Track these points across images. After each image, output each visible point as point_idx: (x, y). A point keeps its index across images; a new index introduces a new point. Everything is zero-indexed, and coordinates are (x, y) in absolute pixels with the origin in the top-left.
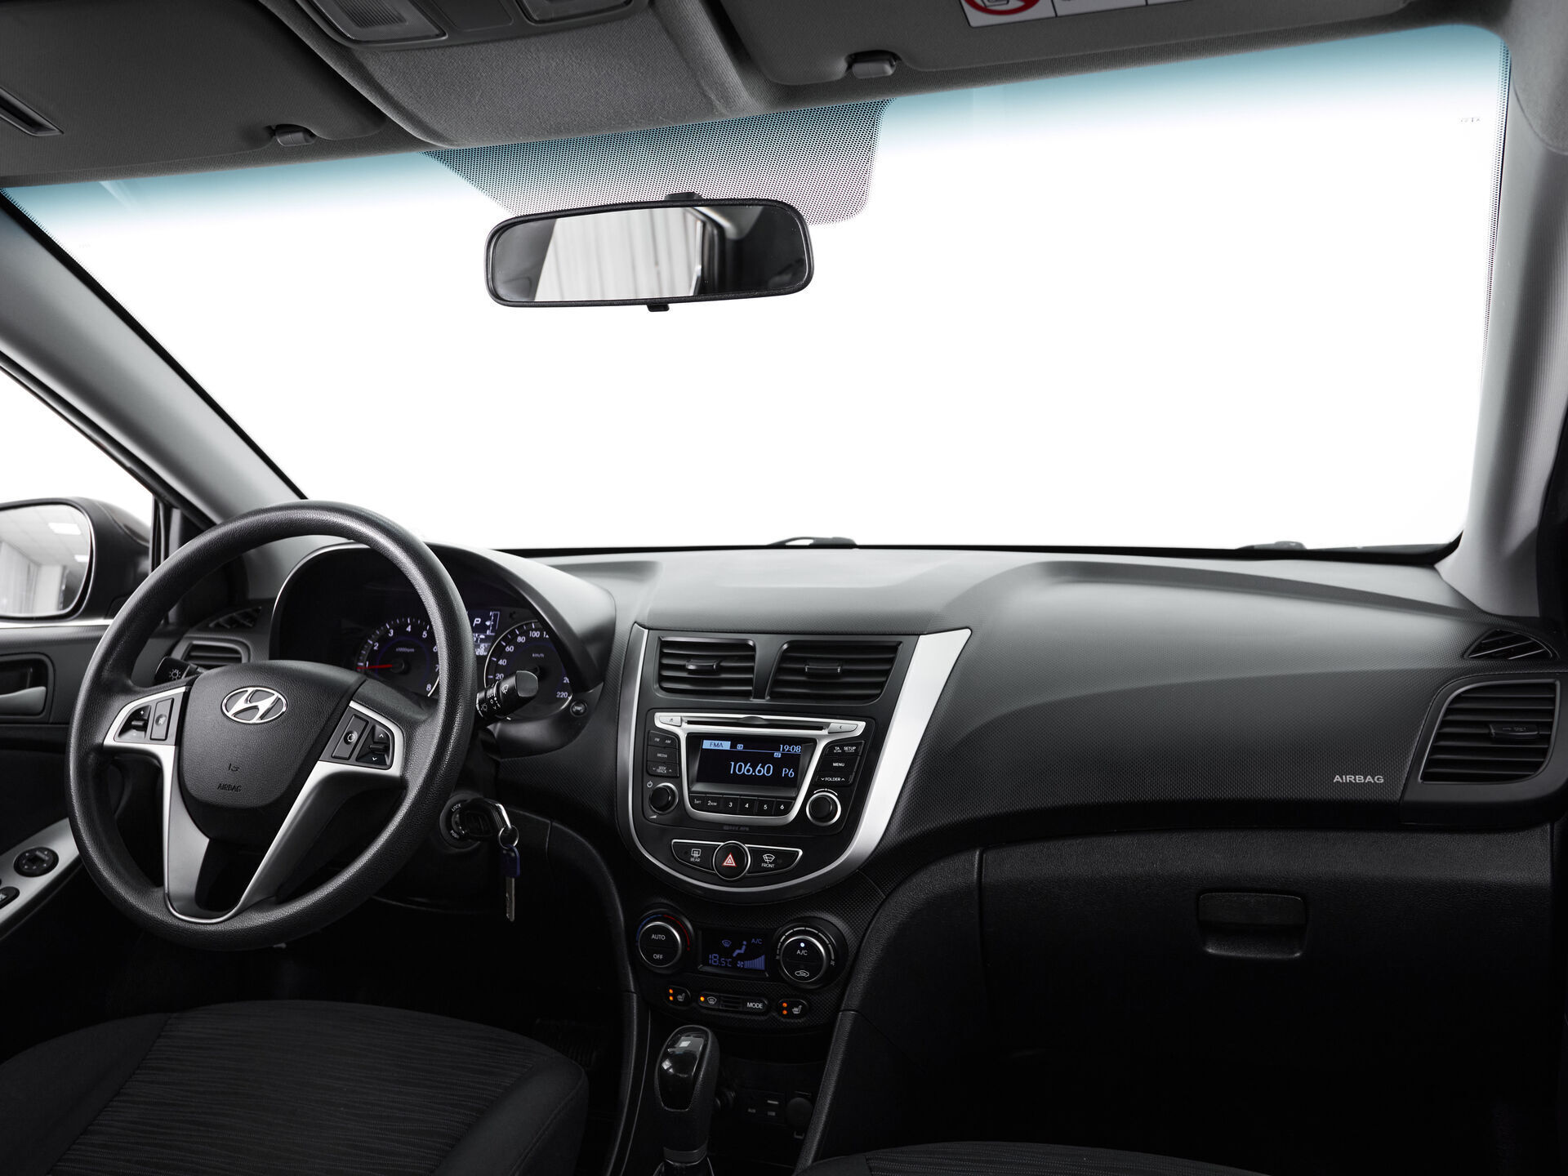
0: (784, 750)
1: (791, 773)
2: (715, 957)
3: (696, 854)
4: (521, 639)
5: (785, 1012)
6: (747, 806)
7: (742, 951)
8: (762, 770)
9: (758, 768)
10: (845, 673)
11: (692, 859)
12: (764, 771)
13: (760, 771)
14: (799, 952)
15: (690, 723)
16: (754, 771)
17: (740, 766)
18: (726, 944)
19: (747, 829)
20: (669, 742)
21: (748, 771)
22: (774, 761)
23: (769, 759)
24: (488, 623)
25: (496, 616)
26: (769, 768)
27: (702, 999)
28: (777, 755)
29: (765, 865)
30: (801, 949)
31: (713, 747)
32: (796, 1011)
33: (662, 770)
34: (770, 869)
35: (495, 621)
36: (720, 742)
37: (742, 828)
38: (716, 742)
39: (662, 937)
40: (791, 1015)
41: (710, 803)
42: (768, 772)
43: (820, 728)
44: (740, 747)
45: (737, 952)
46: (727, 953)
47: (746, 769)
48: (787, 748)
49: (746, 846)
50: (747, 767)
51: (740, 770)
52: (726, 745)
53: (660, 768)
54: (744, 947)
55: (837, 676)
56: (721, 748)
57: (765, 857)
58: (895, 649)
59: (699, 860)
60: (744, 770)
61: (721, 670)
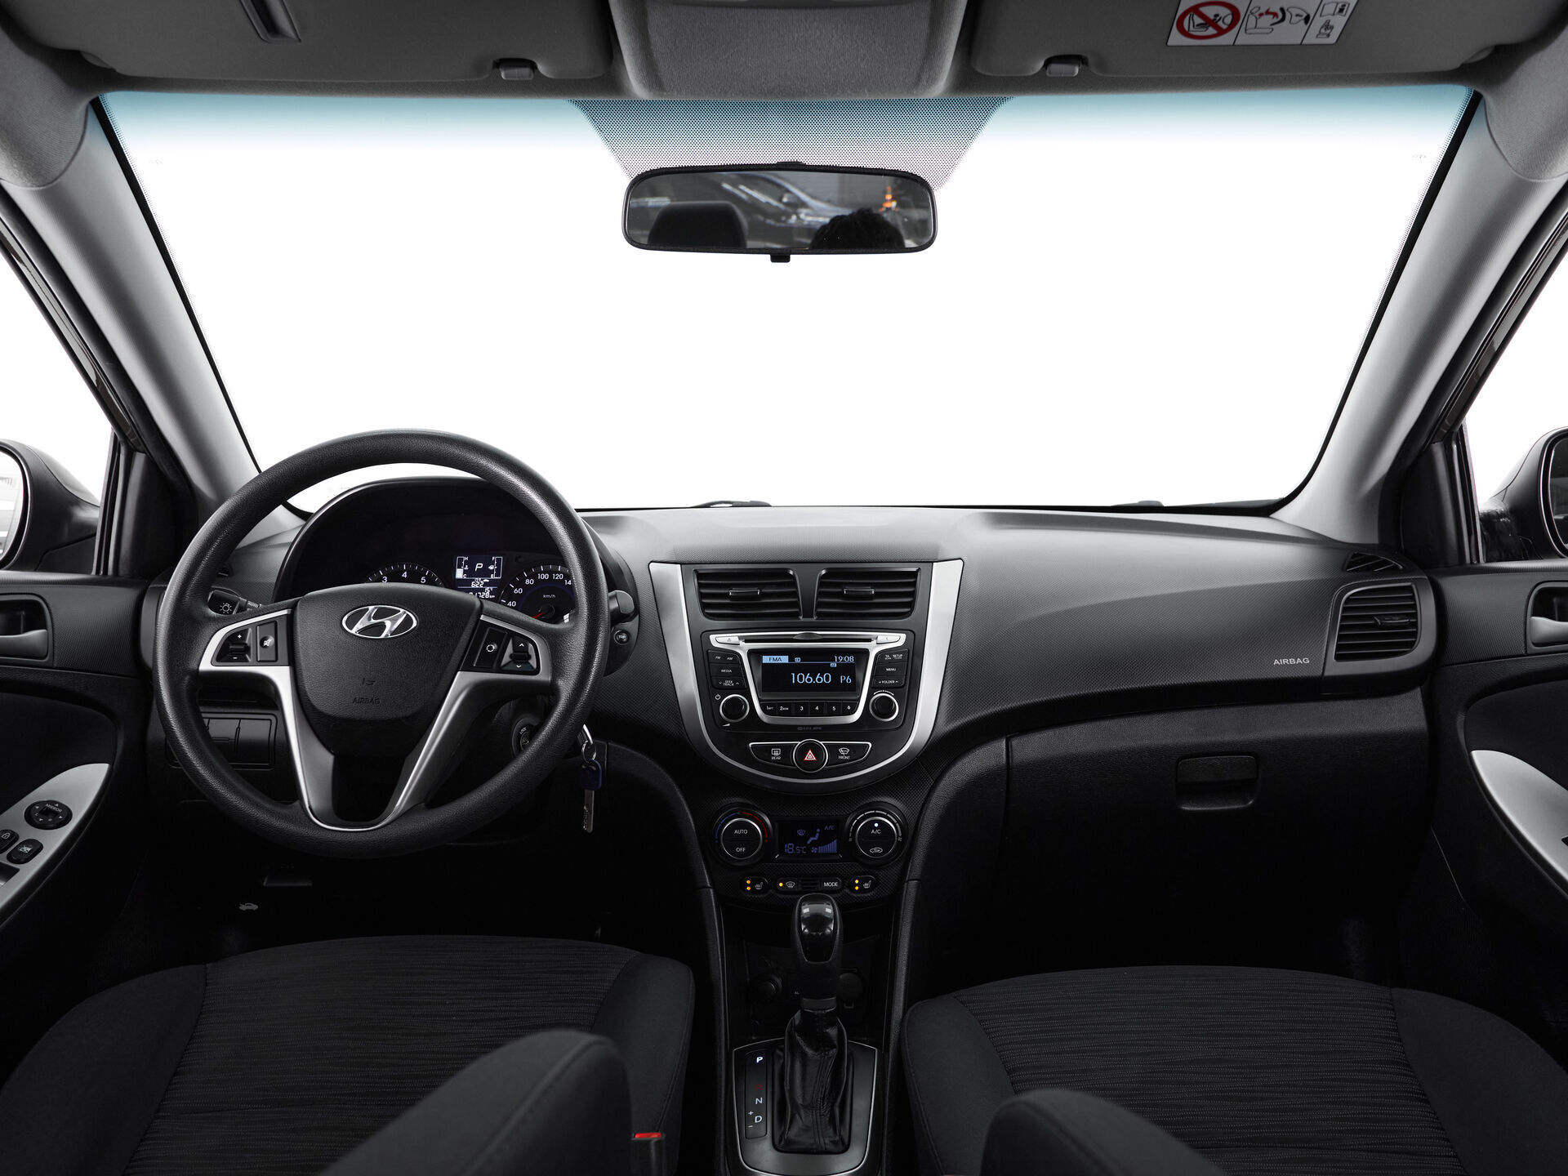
0: (838, 660)
1: (848, 680)
2: (791, 846)
3: (776, 753)
4: (528, 582)
5: (857, 888)
6: (817, 708)
7: (816, 838)
8: (822, 679)
9: (818, 677)
10: (877, 595)
11: (772, 759)
12: (823, 680)
13: (819, 680)
14: (873, 831)
15: (746, 641)
16: (814, 680)
17: (801, 676)
18: (801, 833)
19: (820, 728)
20: (731, 659)
21: (809, 680)
22: (831, 670)
23: (825, 669)
24: (491, 568)
25: (498, 560)
26: (827, 676)
27: (781, 885)
28: (833, 665)
29: (842, 757)
30: (875, 828)
31: (772, 662)
32: (866, 886)
33: (728, 683)
34: (848, 761)
35: (498, 565)
36: (778, 657)
37: (814, 728)
38: (775, 657)
39: (745, 831)
40: (862, 890)
41: (782, 708)
42: (827, 679)
43: (869, 640)
44: (798, 659)
45: (812, 839)
46: (801, 841)
47: (807, 679)
48: (841, 659)
49: (822, 743)
50: (807, 677)
51: (801, 680)
52: (785, 659)
53: (726, 681)
54: (818, 834)
55: (871, 597)
56: (780, 662)
57: (841, 750)
58: (914, 575)
59: (779, 758)
60: (805, 680)
61: (764, 595)
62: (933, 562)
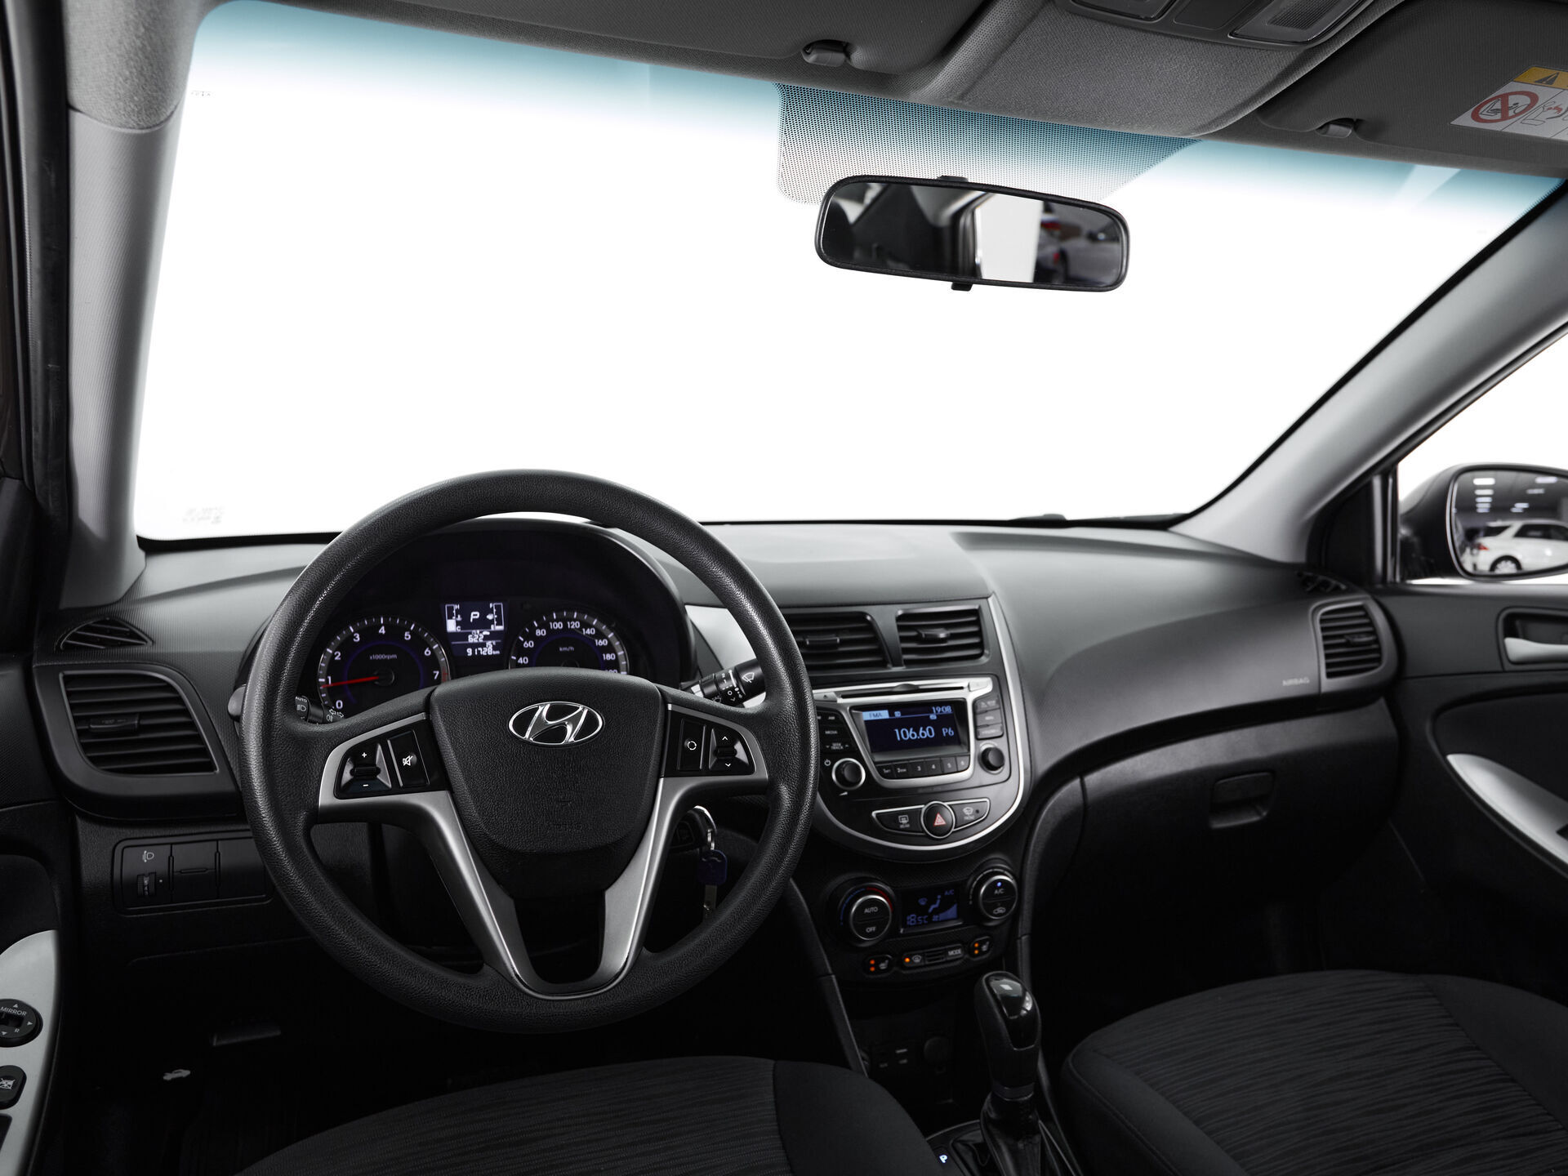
0: (937, 712)
2: (913, 918)
3: (904, 821)
4: (539, 633)
5: (976, 952)
7: (936, 906)
8: (926, 733)
9: (921, 731)
10: (948, 637)
11: (902, 826)
12: (927, 734)
13: (923, 734)
14: (996, 892)
15: (844, 697)
16: (918, 735)
17: (904, 732)
18: (922, 902)
19: (940, 789)
20: (833, 718)
21: (913, 735)
22: (932, 723)
23: (926, 722)
24: (490, 617)
25: (498, 608)
26: (930, 730)
27: (907, 960)
28: (933, 717)
29: (968, 818)
30: (999, 888)
31: (873, 718)
32: (984, 948)
33: (836, 746)
34: (972, 821)
35: (498, 613)
36: (878, 712)
37: (935, 789)
38: (875, 712)
39: (874, 909)
40: (981, 953)
41: (899, 770)
42: (931, 734)
43: (961, 688)
44: (898, 714)
45: (933, 907)
46: (922, 911)
47: (910, 734)
48: (939, 709)
49: (946, 804)
50: (911, 732)
51: (905, 736)
52: (884, 714)
53: (834, 745)
54: (938, 902)
55: (944, 640)
56: (880, 718)
57: (964, 812)
58: (976, 613)
59: (908, 826)
60: (909, 735)
61: (844, 643)
62: (987, 598)
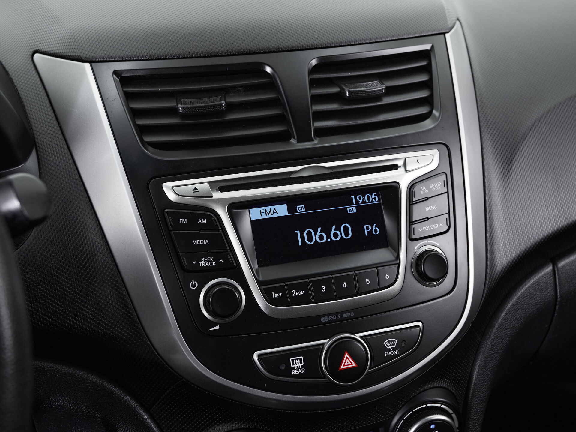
0: (357, 202)
1: (375, 230)
6: (345, 285)
9: (333, 231)
11: (294, 372)
12: (341, 234)
13: (336, 235)
15: (223, 189)
16: (329, 236)
17: (309, 234)
19: (352, 314)
20: (204, 221)
21: (321, 237)
22: (350, 218)
26: (346, 228)
28: (351, 210)
29: (389, 354)
30: (432, 431)
31: (264, 216)
33: (206, 262)
34: (396, 356)
36: (272, 208)
37: (345, 315)
38: (268, 208)
41: (295, 293)
42: (347, 233)
43: (395, 167)
44: (301, 209)
47: (318, 236)
48: (361, 199)
49: (358, 336)
50: (319, 234)
51: (310, 239)
52: (282, 210)
53: (204, 260)
55: (377, 97)
56: (275, 215)
57: (387, 344)
58: (425, 55)
59: (303, 371)
60: (316, 238)
61: (231, 107)
62: (444, 34)
